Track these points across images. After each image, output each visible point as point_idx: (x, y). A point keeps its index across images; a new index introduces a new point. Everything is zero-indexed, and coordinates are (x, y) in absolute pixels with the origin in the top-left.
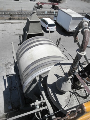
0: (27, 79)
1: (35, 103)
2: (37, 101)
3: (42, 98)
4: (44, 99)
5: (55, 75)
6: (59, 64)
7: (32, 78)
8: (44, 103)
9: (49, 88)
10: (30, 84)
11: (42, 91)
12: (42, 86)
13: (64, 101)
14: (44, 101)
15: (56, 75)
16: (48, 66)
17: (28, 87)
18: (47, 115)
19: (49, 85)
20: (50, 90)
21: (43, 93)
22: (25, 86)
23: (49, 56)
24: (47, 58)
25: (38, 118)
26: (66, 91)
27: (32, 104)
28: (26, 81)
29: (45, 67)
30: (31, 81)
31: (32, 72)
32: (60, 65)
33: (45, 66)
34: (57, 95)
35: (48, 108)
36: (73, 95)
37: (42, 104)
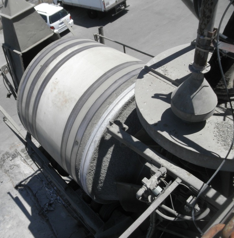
0: (81, 155)
1: (146, 186)
2: (145, 180)
3: (153, 168)
4: (158, 166)
5: (153, 97)
6: (147, 70)
7: (93, 144)
8: (165, 175)
9: (159, 131)
10: (96, 161)
11: (145, 150)
12: (135, 140)
13: (216, 141)
14: (163, 170)
15: (157, 96)
16: (117, 96)
17: (93, 173)
18: (191, 197)
19: (155, 125)
20: (165, 134)
21: (149, 152)
22: (85, 175)
23: (105, 74)
24: (101, 80)
25: (172, 219)
26: (207, 116)
27: (141, 192)
28: (83, 161)
29: (110, 103)
30: (95, 153)
31: (87, 131)
32: (150, 72)
33: (108, 100)
34: (190, 137)
35: (183, 181)
36: (227, 119)
37: (162, 179)
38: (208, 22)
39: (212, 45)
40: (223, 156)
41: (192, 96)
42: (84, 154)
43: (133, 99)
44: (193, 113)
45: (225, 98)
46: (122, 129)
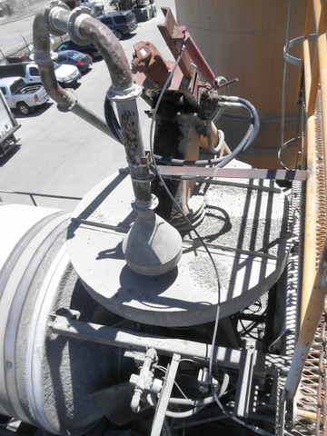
0: (23, 380)
1: (139, 388)
2: (133, 378)
3: (137, 356)
4: (143, 349)
5: (97, 259)
6: (75, 224)
7: (35, 355)
8: (157, 359)
9: (124, 303)
10: (50, 378)
11: (115, 336)
12: (96, 327)
13: (199, 285)
14: (152, 353)
15: (102, 255)
16: (46, 271)
17: (51, 398)
19: (117, 296)
20: (134, 304)
21: (123, 337)
22: (40, 407)
23: (17, 245)
24: (14, 256)
25: (189, 413)
26: (176, 259)
28: (29, 388)
29: (40, 285)
30: (44, 368)
31: (19, 340)
32: (81, 225)
33: (35, 280)
34: (166, 294)
35: (183, 356)
36: (198, 252)
37: (155, 365)
38: (136, 146)
39: (151, 172)
40: (215, 302)
41: (149, 243)
42: (28, 376)
43: (70, 267)
44: (160, 263)
45: (186, 228)
46: (72, 319)
